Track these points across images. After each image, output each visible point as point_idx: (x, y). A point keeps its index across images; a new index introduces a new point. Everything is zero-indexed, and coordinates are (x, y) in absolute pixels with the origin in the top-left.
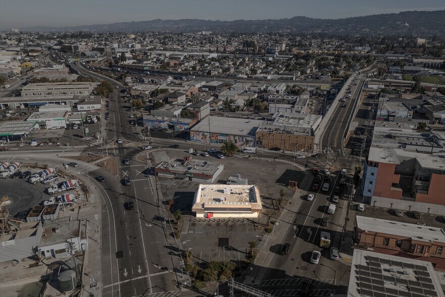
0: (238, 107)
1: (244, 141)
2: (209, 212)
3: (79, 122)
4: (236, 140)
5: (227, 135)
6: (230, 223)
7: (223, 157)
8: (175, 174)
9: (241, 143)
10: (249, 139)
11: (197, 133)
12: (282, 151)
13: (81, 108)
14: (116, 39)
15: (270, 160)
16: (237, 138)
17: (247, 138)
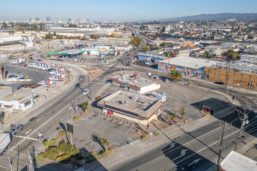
0: (215, 55)
1: (195, 73)
2: (110, 110)
3: (107, 54)
4: (189, 72)
5: (182, 67)
6: (120, 123)
7: (168, 81)
8: (120, 83)
9: (193, 75)
10: (199, 72)
11: (162, 64)
12: (224, 85)
13: (116, 48)
14: (172, 24)
15: (206, 89)
16: (189, 70)
17: (198, 72)
